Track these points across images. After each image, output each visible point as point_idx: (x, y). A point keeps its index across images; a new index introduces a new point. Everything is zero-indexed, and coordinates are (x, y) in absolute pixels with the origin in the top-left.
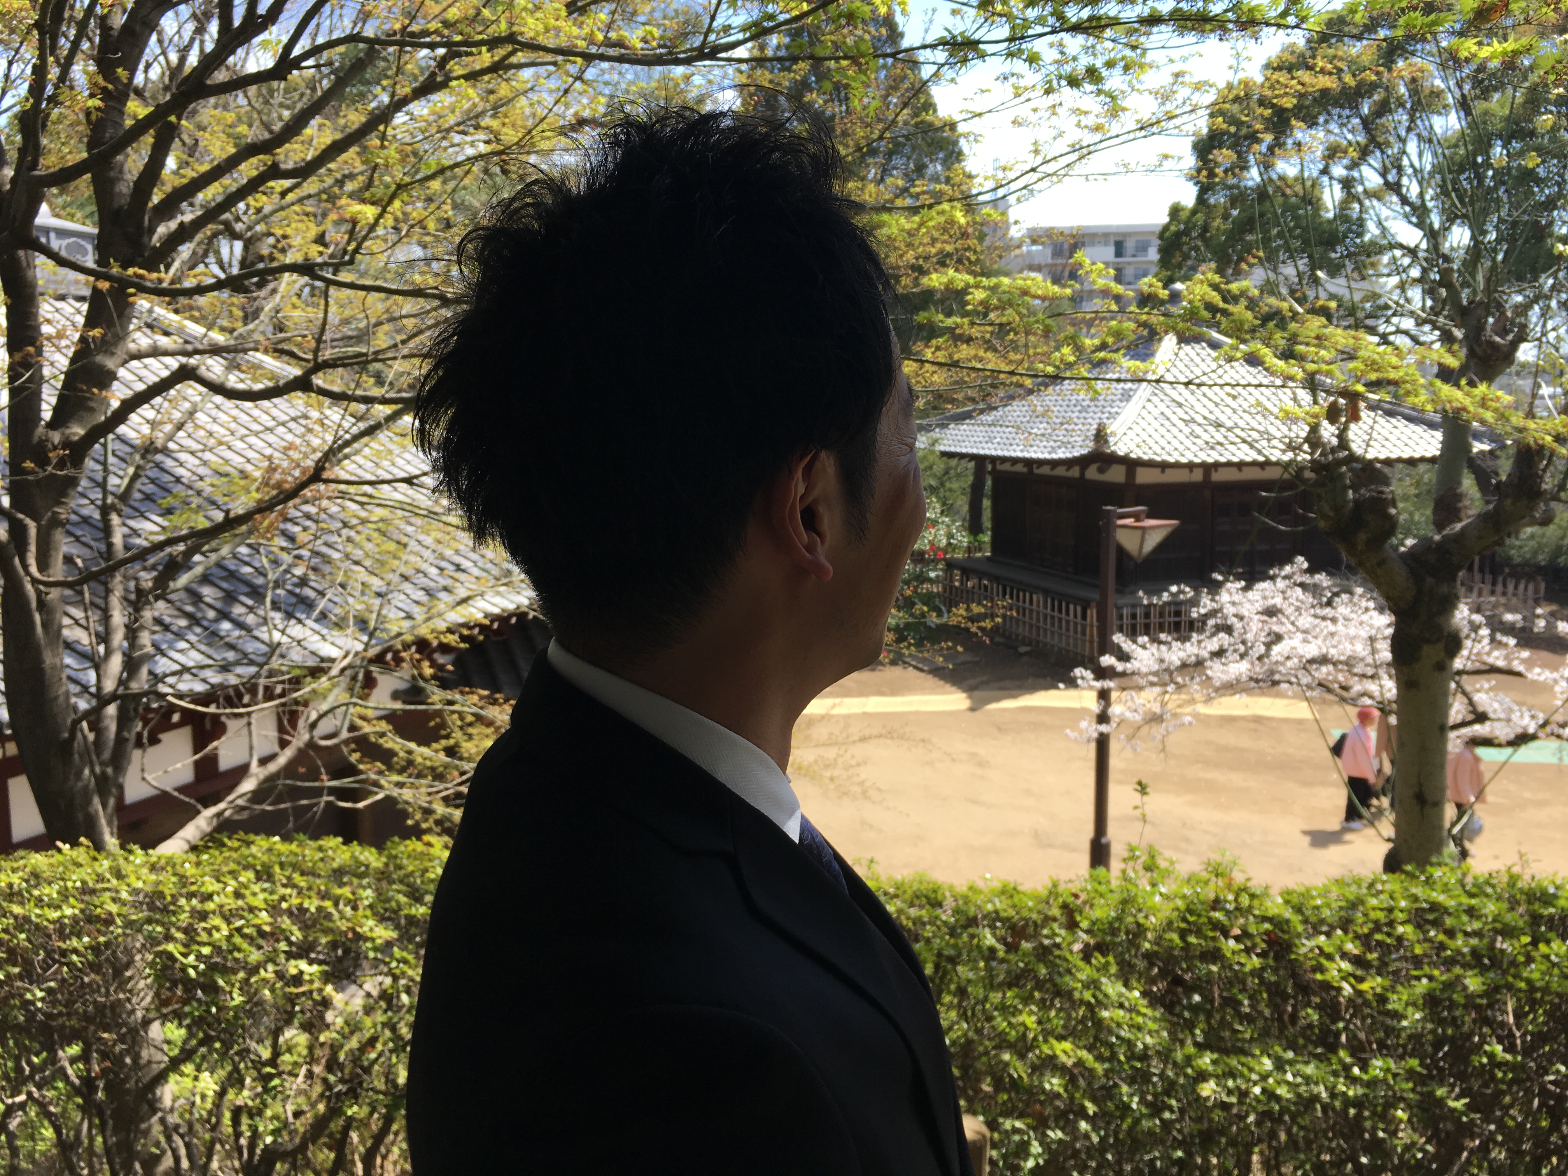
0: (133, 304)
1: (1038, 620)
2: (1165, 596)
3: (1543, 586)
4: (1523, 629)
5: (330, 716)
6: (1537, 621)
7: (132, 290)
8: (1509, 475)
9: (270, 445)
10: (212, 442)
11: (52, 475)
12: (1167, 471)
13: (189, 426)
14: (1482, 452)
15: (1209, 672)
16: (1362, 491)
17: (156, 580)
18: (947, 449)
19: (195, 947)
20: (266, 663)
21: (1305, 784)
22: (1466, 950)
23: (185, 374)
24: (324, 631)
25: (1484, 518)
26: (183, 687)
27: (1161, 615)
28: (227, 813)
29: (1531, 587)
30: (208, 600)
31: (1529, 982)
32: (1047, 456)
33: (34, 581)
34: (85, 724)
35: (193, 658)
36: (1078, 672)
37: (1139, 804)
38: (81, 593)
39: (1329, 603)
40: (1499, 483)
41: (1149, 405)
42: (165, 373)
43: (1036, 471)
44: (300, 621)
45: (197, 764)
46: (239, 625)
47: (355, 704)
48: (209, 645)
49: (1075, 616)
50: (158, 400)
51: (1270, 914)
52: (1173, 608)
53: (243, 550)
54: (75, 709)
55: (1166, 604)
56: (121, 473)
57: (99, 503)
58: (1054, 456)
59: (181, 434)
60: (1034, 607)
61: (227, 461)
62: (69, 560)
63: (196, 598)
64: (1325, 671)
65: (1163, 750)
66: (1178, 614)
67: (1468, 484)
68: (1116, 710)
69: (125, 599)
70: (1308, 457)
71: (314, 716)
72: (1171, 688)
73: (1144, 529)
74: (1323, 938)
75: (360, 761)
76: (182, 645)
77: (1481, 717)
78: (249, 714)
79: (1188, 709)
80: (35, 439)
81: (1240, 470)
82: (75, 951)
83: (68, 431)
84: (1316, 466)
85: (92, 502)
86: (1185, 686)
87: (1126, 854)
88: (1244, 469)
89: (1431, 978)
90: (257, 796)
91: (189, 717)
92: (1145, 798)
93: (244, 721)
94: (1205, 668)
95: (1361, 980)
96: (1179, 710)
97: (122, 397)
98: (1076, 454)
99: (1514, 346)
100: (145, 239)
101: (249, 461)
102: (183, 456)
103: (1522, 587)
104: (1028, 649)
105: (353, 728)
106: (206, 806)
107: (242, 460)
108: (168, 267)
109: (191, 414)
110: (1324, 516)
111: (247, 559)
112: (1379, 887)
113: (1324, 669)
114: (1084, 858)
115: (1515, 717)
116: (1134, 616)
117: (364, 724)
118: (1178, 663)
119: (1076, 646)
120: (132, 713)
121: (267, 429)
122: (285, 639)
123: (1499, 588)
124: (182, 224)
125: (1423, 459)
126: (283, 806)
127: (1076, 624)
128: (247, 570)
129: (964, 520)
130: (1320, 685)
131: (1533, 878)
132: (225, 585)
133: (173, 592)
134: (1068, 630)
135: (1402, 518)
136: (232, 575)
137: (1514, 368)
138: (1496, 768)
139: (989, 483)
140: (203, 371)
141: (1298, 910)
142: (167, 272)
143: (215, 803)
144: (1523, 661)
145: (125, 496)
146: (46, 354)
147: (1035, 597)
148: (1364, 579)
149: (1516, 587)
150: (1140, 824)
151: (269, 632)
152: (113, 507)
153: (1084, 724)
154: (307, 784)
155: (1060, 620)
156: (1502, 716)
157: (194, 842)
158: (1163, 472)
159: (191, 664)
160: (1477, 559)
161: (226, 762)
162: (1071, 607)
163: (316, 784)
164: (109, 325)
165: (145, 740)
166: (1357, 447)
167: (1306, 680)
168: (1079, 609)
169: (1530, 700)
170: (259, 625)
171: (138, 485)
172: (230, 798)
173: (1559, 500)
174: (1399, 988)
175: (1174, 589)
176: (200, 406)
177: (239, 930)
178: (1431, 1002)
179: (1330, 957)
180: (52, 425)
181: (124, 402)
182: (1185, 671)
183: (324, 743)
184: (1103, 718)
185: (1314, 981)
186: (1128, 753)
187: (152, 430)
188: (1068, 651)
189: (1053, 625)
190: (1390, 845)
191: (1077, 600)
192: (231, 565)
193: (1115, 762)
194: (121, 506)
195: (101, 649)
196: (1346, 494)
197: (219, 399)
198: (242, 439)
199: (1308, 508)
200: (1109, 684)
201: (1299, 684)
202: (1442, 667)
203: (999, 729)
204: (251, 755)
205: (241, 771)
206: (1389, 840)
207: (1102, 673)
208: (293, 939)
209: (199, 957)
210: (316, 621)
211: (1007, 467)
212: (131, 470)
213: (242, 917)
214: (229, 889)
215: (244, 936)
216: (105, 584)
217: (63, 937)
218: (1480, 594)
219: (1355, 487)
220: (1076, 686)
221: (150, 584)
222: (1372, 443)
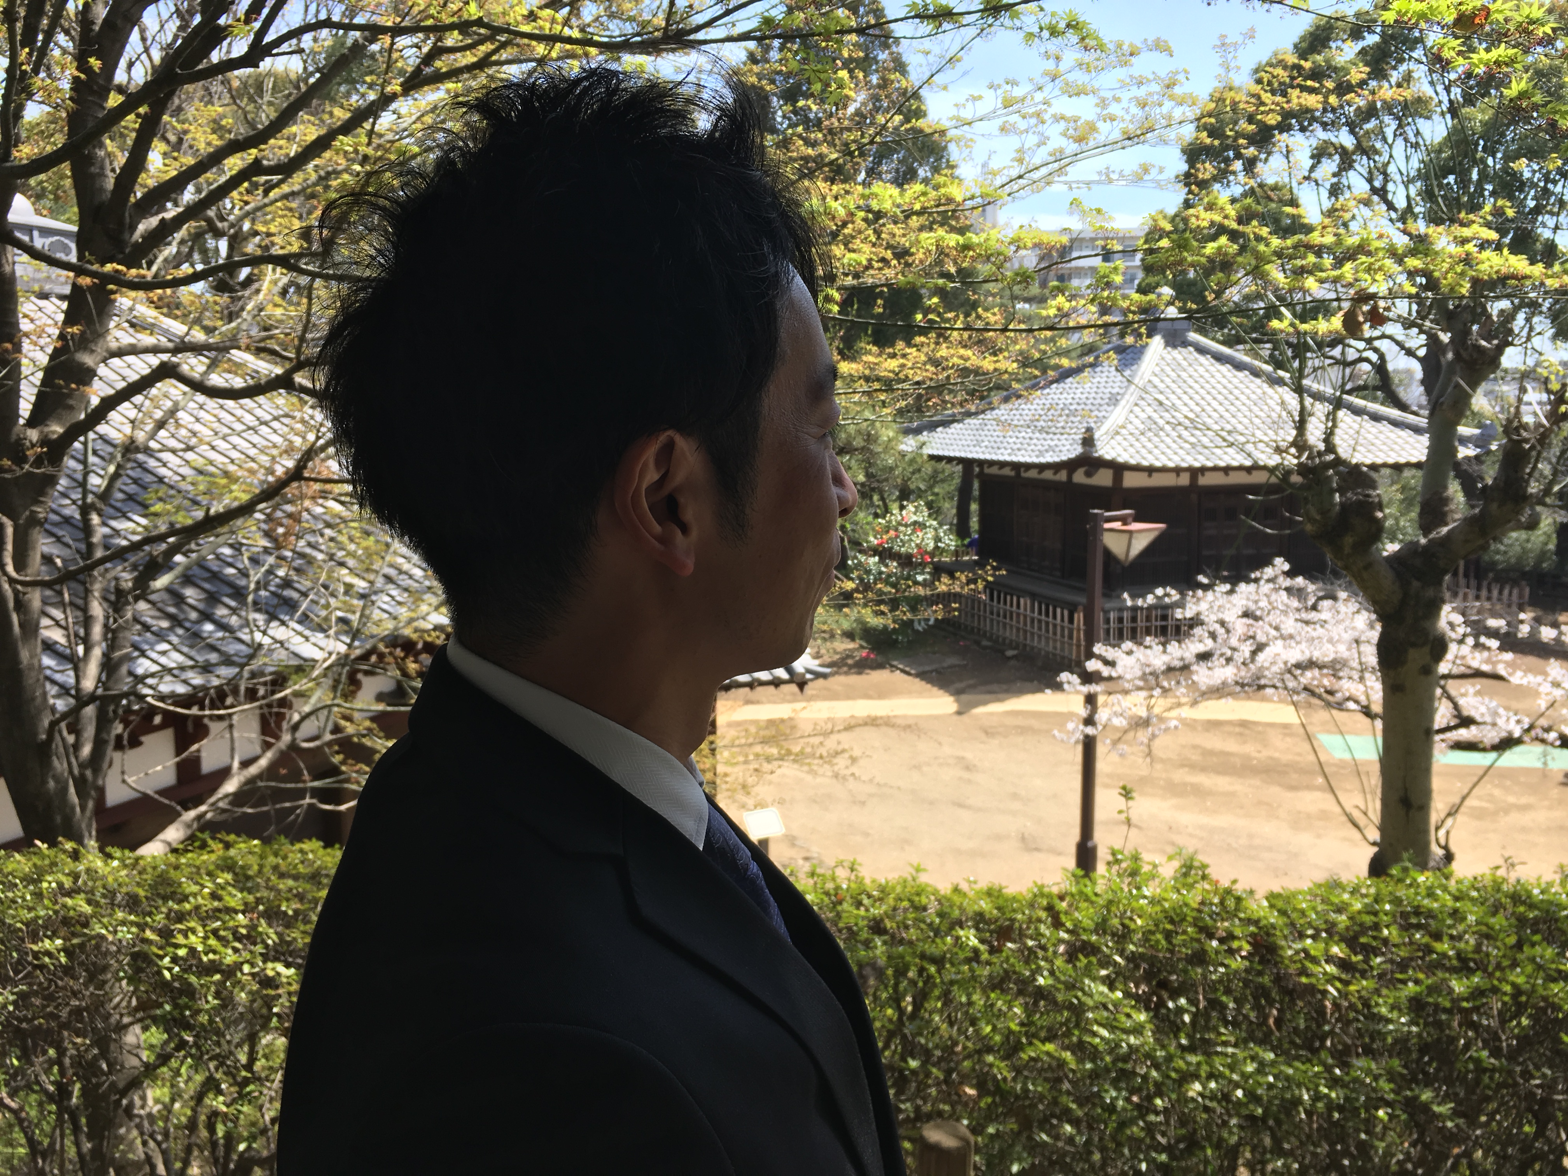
0: (115, 301)
1: (1025, 624)
2: (1150, 599)
3: (1527, 591)
4: (1507, 634)
5: (313, 718)
6: (1521, 627)
7: (111, 287)
8: (1495, 479)
9: (254, 446)
10: (193, 441)
11: (29, 473)
12: (1155, 475)
13: (171, 425)
14: (1467, 458)
15: (1195, 678)
16: (1349, 495)
17: (136, 580)
18: (936, 453)
19: (170, 949)
20: (247, 664)
21: (1293, 788)
22: (1451, 953)
23: (165, 372)
24: (307, 633)
25: (1470, 522)
26: (164, 688)
27: (1148, 619)
28: (209, 816)
29: (1515, 592)
30: (190, 601)
31: (1514, 985)
32: (1036, 460)
33: (12, 581)
34: (63, 725)
35: (174, 659)
36: (1064, 676)
37: (1124, 808)
38: (60, 593)
39: (1314, 608)
40: (1485, 487)
41: (1136, 409)
42: (147, 371)
43: (1023, 475)
44: (283, 623)
45: (179, 766)
46: (221, 626)
47: (338, 705)
48: (191, 647)
49: (1062, 620)
50: (138, 399)
51: (1255, 916)
52: (1159, 612)
53: (227, 551)
54: (53, 709)
55: (1150, 608)
56: (102, 473)
57: (80, 503)
58: (1042, 460)
59: (162, 433)
60: (1022, 610)
61: (211, 463)
62: (48, 559)
63: (179, 599)
64: (1309, 677)
65: (1149, 754)
66: (1164, 618)
67: (1455, 490)
68: (1102, 715)
69: (105, 599)
70: (1295, 461)
71: (296, 717)
72: (1157, 692)
73: (1130, 532)
74: (1309, 941)
75: (343, 762)
76: (164, 646)
77: (1466, 722)
78: (230, 715)
79: (1174, 713)
80: (14, 437)
81: (1227, 474)
82: (48, 953)
83: (46, 429)
84: (1302, 469)
85: (74, 502)
86: (1170, 690)
87: (1110, 858)
88: (1231, 473)
89: (1417, 982)
90: (238, 798)
91: (170, 719)
92: (1130, 803)
93: (225, 724)
94: (1191, 673)
95: (1346, 983)
96: (1165, 715)
97: (102, 394)
98: (1064, 458)
99: (1500, 350)
100: (126, 236)
101: (232, 461)
102: (166, 456)
103: (1506, 592)
104: (1014, 652)
105: (337, 729)
106: (187, 809)
107: (227, 460)
108: (150, 265)
109: (172, 412)
110: (1310, 520)
111: (230, 560)
112: (1364, 891)
113: (1309, 674)
114: (1070, 862)
115: (1501, 722)
116: (1120, 620)
117: (348, 724)
118: (1164, 668)
119: (1062, 649)
120: (111, 714)
121: (250, 428)
122: (266, 641)
123: (1484, 593)
124: (163, 220)
125: (1408, 465)
126: (265, 809)
127: (1063, 628)
128: (231, 571)
129: (951, 524)
130: (1306, 689)
131: (1518, 881)
132: (207, 586)
133: (153, 592)
134: (1055, 633)
135: (1389, 523)
136: (215, 576)
137: (1499, 373)
138: (1481, 772)
139: (976, 485)
140: (185, 369)
141: (1283, 913)
142: (149, 268)
143: (196, 806)
144: (1508, 664)
145: (105, 496)
146: (24, 351)
147: (1022, 601)
148: (1350, 583)
149: (1501, 593)
150: (1125, 828)
151: (252, 632)
152: (92, 507)
153: (1071, 726)
154: (289, 786)
155: (1047, 623)
156: (1488, 719)
157: (175, 845)
158: (1150, 476)
159: (173, 665)
160: (1462, 563)
161: (208, 764)
162: (1059, 611)
163: (300, 785)
164: (89, 322)
165: (125, 742)
166: (1344, 451)
167: (1291, 684)
168: (1066, 613)
169: (1515, 705)
170: (241, 627)
171: (118, 484)
172: (212, 800)
173: (1545, 505)
174: (1384, 992)
175: (1160, 591)
176: (182, 404)
177: (215, 932)
178: (1416, 1005)
179: (1315, 960)
180: (32, 422)
181: (103, 400)
182: (1171, 675)
183: (305, 745)
184: (1089, 721)
185: (1300, 984)
186: (1114, 757)
187: (133, 428)
188: (1054, 655)
189: (1040, 629)
190: (1375, 849)
191: (1064, 604)
192: (214, 566)
193: (1102, 766)
194: (100, 505)
195: (81, 649)
196: (1333, 497)
197: (201, 398)
198: (224, 438)
199: (1295, 512)
200: (1094, 688)
201: (1286, 688)
202: (1428, 670)
203: (986, 733)
204: (232, 758)
205: (224, 774)
206: (1374, 844)
207: (1088, 678)
208: (270, 942)
209: (175, 960)
210: (299, 622)
211: (994, 470)
212: (112, 469)
213: (218, 919)
214: (206, 890)
215: (219, 938)
216: (84, 583)
217: (35, 939)
218: (1465, 598)
219: (1342, 490)
220: (1063, 690)
221: (130, 584)
222: (1359, 448)
